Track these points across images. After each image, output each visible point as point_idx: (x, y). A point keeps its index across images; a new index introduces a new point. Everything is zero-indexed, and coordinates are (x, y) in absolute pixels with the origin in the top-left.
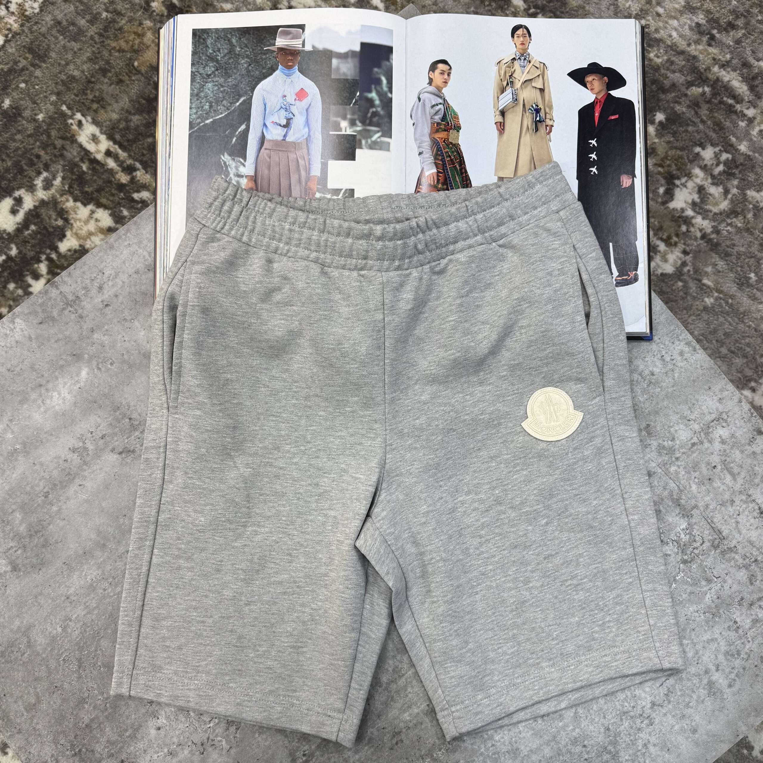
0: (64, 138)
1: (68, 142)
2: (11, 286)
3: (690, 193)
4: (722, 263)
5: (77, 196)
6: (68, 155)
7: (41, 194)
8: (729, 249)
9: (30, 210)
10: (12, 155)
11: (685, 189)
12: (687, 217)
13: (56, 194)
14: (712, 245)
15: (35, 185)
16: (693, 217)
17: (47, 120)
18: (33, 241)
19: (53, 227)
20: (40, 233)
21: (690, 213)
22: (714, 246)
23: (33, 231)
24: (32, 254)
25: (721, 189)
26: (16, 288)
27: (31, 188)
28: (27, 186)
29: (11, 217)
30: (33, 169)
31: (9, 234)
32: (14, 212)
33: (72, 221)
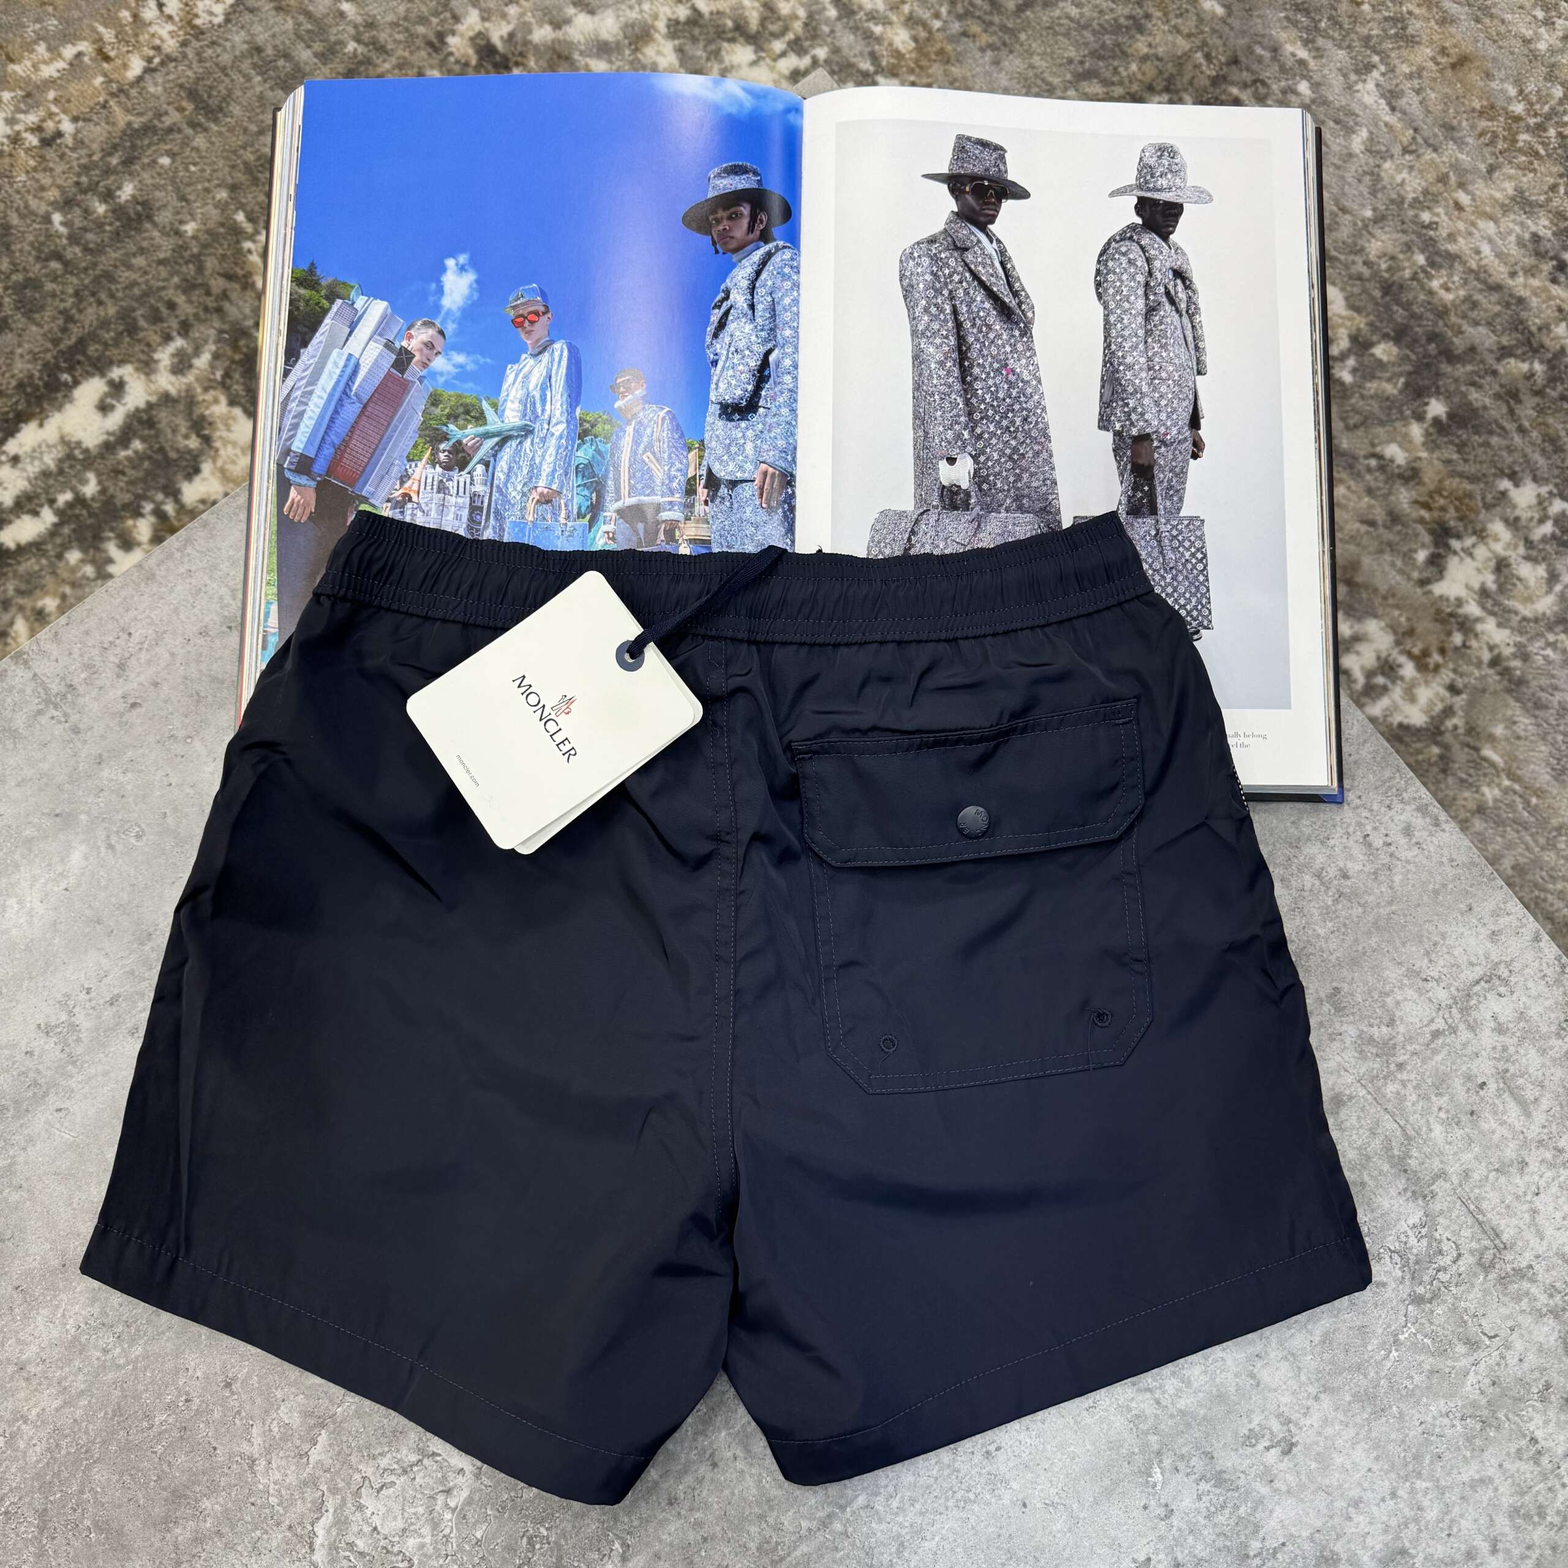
0: (229, 277)
1: (237, 286)
2: (74, 556)
3: (1478, 570)
4: (1527, 721)
5: (237, 395)
6: (232, 311)
7: (166, 382)
8: (1543, 695)
9: (137, 410)
10: (120, 295)
11: (1468, 560)
12: (1466, 617)
13: (196, 385)
14: (1510, 681)
15: (157, 362)
16: (1478, 620)
17: (204, 237)
18: (133, 472)
19: (178, 451)
20: (149, 458)
21: (1472, 609)
22: (1515, 685)
23: (136, 452)
24: (127, 497)
25: (1541, 571)
26: (83, 561)
27: (147, 367)
28: (139, 361)
29: (97, 417)
30: (157, 327)
31: (86, 451)
32: (104, 408)
33: (218, 444)
